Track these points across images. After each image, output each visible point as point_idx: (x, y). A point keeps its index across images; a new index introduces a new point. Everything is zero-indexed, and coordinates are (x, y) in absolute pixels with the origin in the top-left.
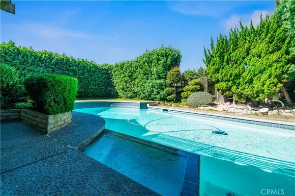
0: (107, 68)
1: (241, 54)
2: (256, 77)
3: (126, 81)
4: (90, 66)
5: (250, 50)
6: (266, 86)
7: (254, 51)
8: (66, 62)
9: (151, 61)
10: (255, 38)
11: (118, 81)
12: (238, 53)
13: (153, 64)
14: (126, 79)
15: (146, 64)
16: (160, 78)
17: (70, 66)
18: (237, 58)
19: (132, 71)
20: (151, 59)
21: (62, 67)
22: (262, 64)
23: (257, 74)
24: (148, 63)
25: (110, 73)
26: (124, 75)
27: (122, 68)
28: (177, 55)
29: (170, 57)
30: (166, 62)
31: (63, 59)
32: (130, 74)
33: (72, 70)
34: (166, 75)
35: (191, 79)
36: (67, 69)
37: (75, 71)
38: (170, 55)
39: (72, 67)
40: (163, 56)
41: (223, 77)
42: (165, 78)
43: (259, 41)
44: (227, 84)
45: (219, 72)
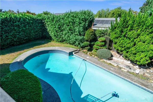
0: (41, 18)
1: (134, 36)
2: (139, 53)
3: (56, 31)
4: (29, 19)
5: (140, 35)
6: (142, 60)
7: (142, 37)
8: (10, 20)
9: (74, 22)
10: (145, 30)
11: (51, 30)
12: (132, 34)
13: (76, 24)
14: (57, 30)
15: (71, 23)
16: (80, 35)
17: (13, 22)
18: (131, 36)
19: (61, 25)
20: (75, 21)
21: (7, 24)
22: (144, 48)
23: (139, 52)
24: (72, 23)
25: (44, 22)
26: (54, 26)
27: (53, 21)
28: (92, 19)
29: (87, 21)
30: (85, 25)
31: (7, 17)
32: (59, 27)
33: (16, 25)
34: (85, 34)
35: (100, 37)
36: (12, 24)
37: (18, 25)
38: (87, 19)
39: (15, 22)
40: (83, 21)
41: (120, 45)
42: (84, 35)
43: (147, 33)
44: (121, 49)
45: (117, 39)
